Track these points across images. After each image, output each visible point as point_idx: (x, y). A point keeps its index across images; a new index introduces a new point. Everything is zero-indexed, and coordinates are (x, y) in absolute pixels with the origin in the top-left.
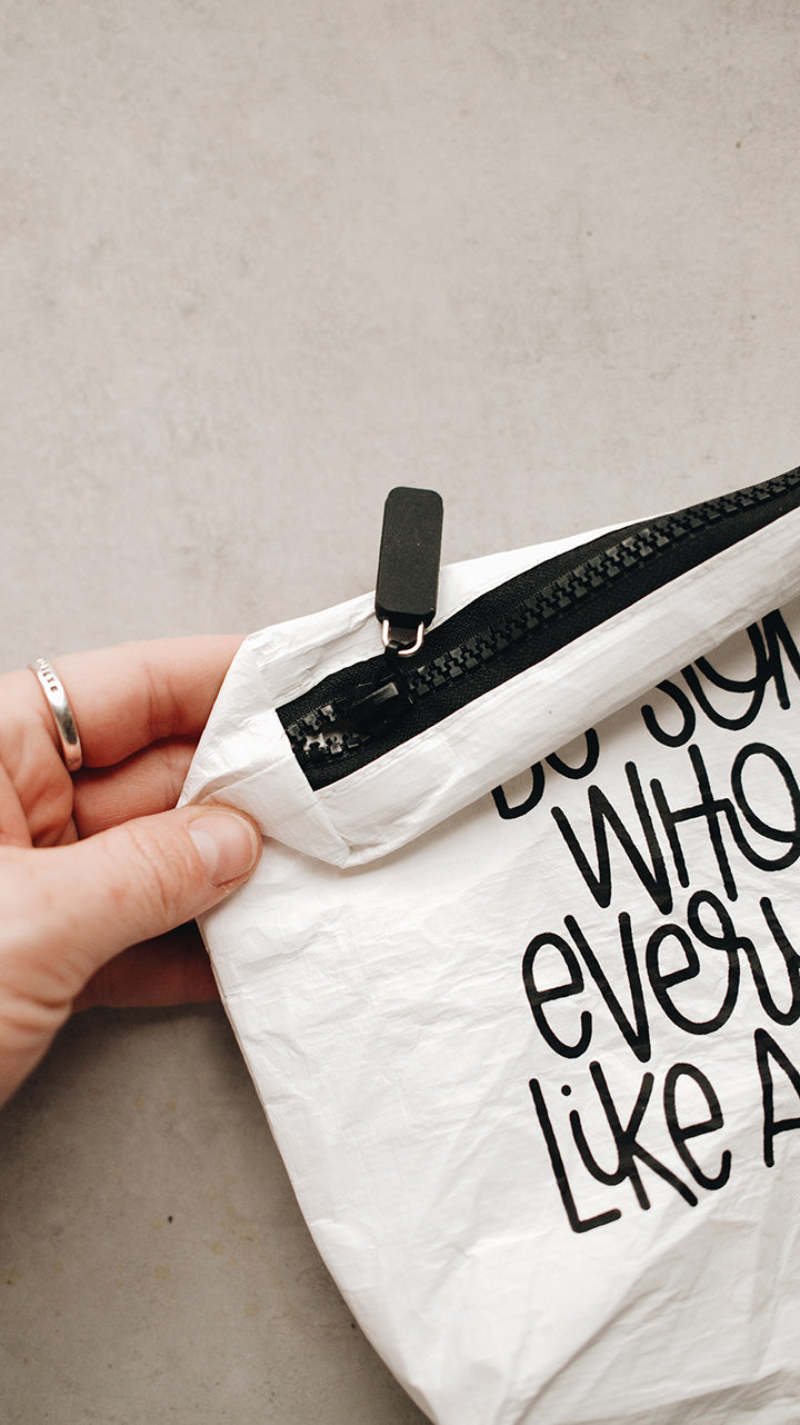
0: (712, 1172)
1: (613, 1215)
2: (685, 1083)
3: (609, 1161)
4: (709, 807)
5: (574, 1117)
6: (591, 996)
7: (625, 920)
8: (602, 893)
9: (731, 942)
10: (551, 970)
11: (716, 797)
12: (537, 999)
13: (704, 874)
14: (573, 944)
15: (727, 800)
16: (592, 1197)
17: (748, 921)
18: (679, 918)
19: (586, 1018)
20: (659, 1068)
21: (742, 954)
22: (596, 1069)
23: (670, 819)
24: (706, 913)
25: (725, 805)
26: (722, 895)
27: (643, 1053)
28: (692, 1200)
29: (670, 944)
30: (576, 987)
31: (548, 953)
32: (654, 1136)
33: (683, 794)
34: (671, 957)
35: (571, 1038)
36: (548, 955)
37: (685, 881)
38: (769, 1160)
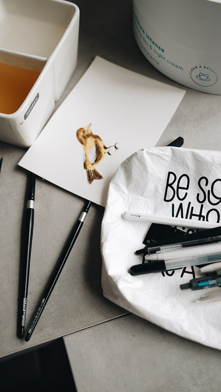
11: (202, 215)
23: (192, 215)
25: (204, 217)
33: (196, 212)
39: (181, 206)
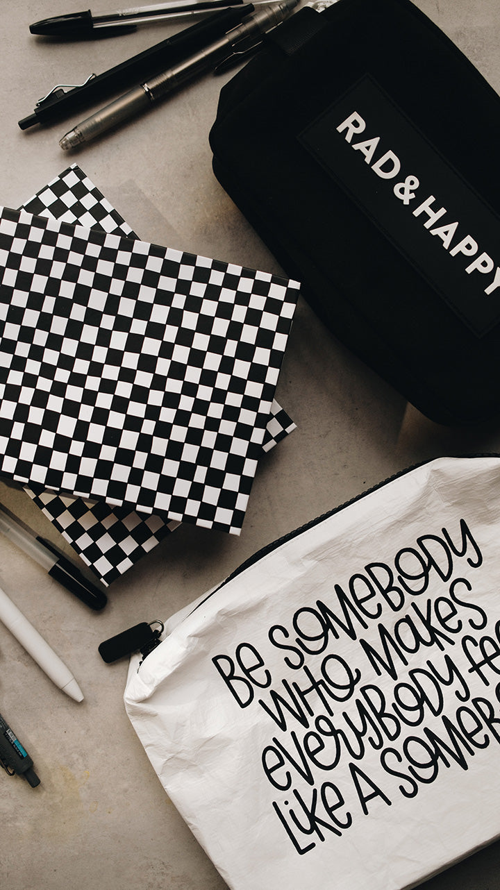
0: (345, 821)
1: (313, 845)
2: (328, 790)
3: (307, 825)
4: (315, 685)
5: (291, 812)
6: (288, 766)
7: (293, 734)
8: (283, 726)
9: (334, 732)
10: (272, 759)
11: (317, 681)
12: (269, 773)
13: (319, 709)
14: (277, 748)
15: (321, 680)
16: (304, 841)
17: (339, 723)
18: (313, 728)
19: (288, 774)
20: (318, 787)
21: (339, 735)
22: (295, 792)
23: (302, 694)
24: (323, 724)
25: (321, 682)
26: (327, 715)
27: (311, 782)
28: (340, 834)
29: (312, 739)
30: (282, 763)
31: (270, 753)
32: (321, 813)
33: (305, 684)
34: (313, 743)
37: (312, 714)
38: (366, 812)
39: (274, 695)
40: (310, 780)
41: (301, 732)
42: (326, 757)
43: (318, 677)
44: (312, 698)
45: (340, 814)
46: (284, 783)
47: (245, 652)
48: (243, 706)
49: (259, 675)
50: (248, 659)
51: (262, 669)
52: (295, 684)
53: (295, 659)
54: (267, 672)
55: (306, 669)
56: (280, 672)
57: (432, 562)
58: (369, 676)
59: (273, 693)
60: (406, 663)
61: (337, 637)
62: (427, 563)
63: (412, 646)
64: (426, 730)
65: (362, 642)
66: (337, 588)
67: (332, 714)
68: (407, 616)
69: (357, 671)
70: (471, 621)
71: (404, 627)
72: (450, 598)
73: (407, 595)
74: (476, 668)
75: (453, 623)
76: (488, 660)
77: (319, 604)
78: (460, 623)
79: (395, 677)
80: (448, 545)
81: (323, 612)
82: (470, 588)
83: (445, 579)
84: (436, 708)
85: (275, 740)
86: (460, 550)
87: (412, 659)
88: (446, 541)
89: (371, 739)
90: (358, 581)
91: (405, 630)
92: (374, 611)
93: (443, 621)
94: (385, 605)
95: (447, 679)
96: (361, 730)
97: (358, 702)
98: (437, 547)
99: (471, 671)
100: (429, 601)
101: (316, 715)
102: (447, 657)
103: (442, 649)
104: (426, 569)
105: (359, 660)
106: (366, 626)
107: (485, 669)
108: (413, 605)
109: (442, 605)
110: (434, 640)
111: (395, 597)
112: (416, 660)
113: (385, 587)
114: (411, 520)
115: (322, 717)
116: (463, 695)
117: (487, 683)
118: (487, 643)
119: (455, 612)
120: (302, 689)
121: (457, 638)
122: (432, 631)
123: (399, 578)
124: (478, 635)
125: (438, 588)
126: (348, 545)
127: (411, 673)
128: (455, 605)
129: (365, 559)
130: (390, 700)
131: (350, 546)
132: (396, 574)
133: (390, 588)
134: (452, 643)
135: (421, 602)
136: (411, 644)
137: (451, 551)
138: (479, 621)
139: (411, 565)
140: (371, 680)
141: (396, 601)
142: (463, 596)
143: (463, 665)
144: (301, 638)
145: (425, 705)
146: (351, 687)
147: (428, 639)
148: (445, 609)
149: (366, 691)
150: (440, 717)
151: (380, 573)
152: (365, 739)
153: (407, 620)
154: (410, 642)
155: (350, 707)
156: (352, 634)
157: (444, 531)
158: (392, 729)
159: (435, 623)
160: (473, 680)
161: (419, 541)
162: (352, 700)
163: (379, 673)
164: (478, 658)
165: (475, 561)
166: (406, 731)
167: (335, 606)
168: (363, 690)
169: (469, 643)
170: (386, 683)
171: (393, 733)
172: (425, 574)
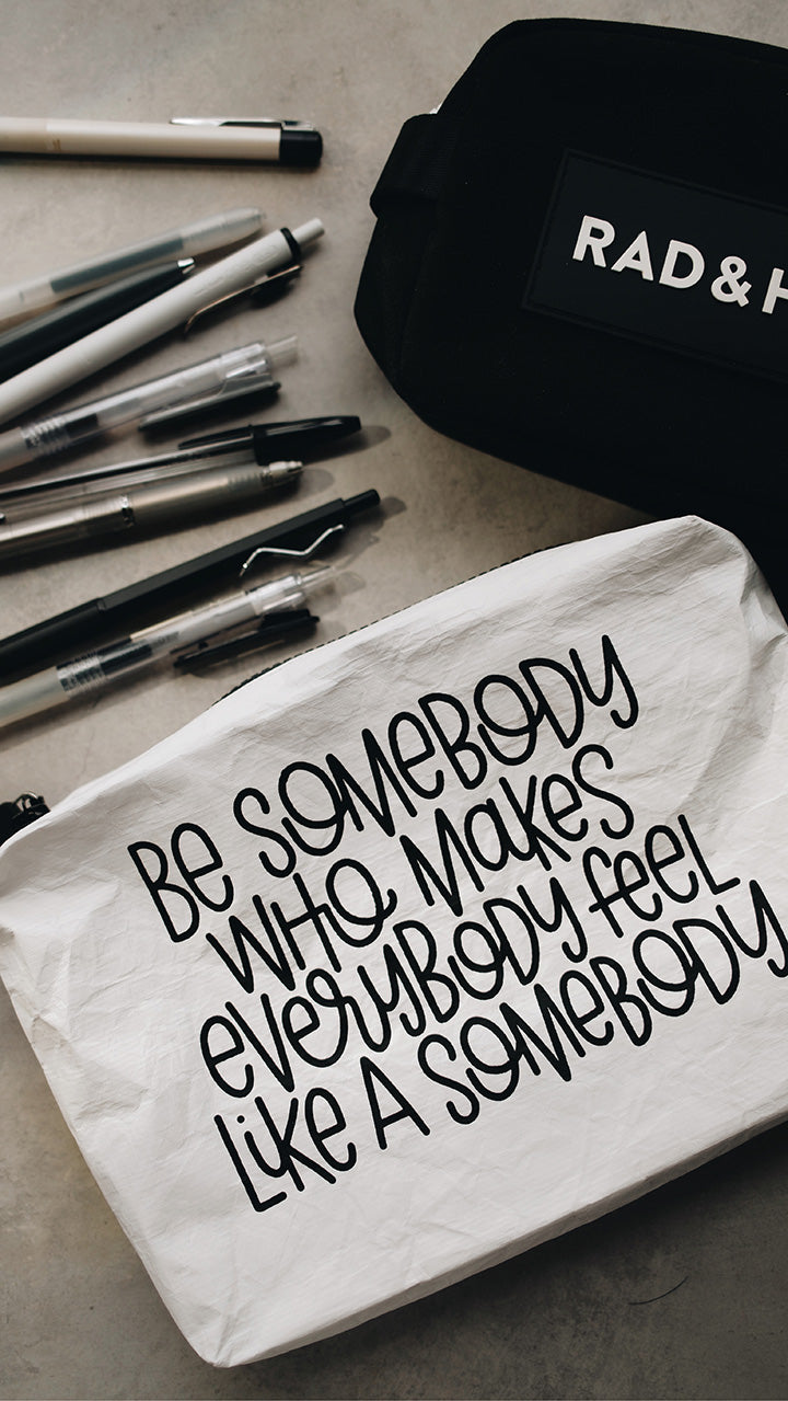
0: (343, 1158)
1: (282, 1197)
2: (319, 1101)
3: (273, 1159)
4: (312, 913)
5: (249, 1136)
6: (250, 1055)
7: (265, 999)
8: (247, 983)
9: (339, 1001)
10: (220, 1040)
11: (317, 904)
12: (212, 1062)
13: (316, 958)
14: (233, 1021)
15: (325, 905)
16: (266, 1187)
17: (349, 984)
18: (301, 990)
19: (249, 1069)
20: (301, 1093)
21: (348, 1007)
22: (259, 1101)
23: (287, 927)
24: (320, 985)
25: (324, 908)
26: (330, 969)
27: (289, 1086)
28: (332, 1180)
29: (298, 1009)
30: (239, 1049)
31: (217, 1029)
32: (302, 1141)
33: (294, 908)
34: (299, 1018)
35: (240, 1085)
36: (218, 1031)
37: (302, 965)
38: (383, 1145)
39: (237, 926)
40: (287, 1081)
41: (280, 996)
42: (320, 1043)
43: (320, 898)
44: (305, 935)
45: (337, 1146)
46: (239, 1083)
47: (188, 838)
48: (176, 938)
49: (212, 886)
50: (194, 852)
51: (218, 874)
52: (275, 907)
53: (279, 859)
54: (227, 879)
55: (298, 879)
56: (251, 880)
57: (545, 708)
58: (411, 904)
59: (234, 922)
60: (480, 887)
61: (360, 827)
62: (535, 709)
63: (494, 857)
64: (505, 1008)
65: (405, 841)
66: (368, 736)
67: (338, 968)
68: (490, 801)
69: (391, 893)
70: (604, 824)
71: (482, 822)
72: (571, 777)
73: (493, 763)
74: (602, 904)
75: (571, 824)
76: (624, 892)
77: (331, 759)
78: (584, 823)
79: (458, 911)
80: (578, 682)
81: (337, 777)
82: (609, 764)
83: (567, 743)
84: (526, 971)
85: (229, 1006)
86: (599, 693)
87: (491, 882)
88: (574, 673)
89: (404, 1018)
90: (404, 726)
91: (483, 826)
92: (429, 784)
93: (553, 818)
94: (450, 775)
95: (550, 920)
96: (387, 999)
97: (387, 950)
98: (559, 683)
99: (593, 909)
100: (533, 780)
101: (310, 968)
102: (554, 883)
103: (547, 866)
104: (534, 721)
105: (395, 874)
106: (413, 812)
107: (619, 908)
108: (503, 782)
109: (557, 790)
110: (535, 849)
111: (467, 759)
112: (500, 884)
113: (452, 741)
114: (511, 624)
115: (319, 973)
116: (576, 950)
117: (619, 933)
118: (627, 864)
119: (577, 804)
120: (288, 917)
121: (576, 849)
122: (533, 834)
123: (481, 729)
124: (613, 848)
125: (551, 757)
126: (391, 655)
127: (488, 906)
128: (581, 792)
129: (420, 684)
130: (446, 949)
131: (394, 659)
132: (475, 720)
133: (462, 744)
134: (566, 857)
135: (519, 778)
136: (492, 852)
137: (583, 693)
138: (618, 824)
139: (505, 708)
140: (416, 910)
141: (472, 772)
142: (596, 776)
143: (581, 899)
144: (291, 819)
145: (507, 963)
146: (377, 921)
147: (524, 848)
148: (559, 796)
149: (405, 932)
150: (531, 986)
151: (445, 714)
152: (393, 1016)
153: (490, 808)
154: (490, 848)
155: (373, 958)
156: (388, 825)
157: (573, 654)
158: (444, 1004)
159: (540, 819)
160: (595, 924)
161: (525, 667)
162: (378, 945)
163: (430, 902)
164: (608, 886)
165: (625, 716)
166: (469, 1007)
167: (360, 770)
168: (398, 929)
169: (595, 860)
170: (441, 921)
171: (444, 1010)
172: (531, 729)
